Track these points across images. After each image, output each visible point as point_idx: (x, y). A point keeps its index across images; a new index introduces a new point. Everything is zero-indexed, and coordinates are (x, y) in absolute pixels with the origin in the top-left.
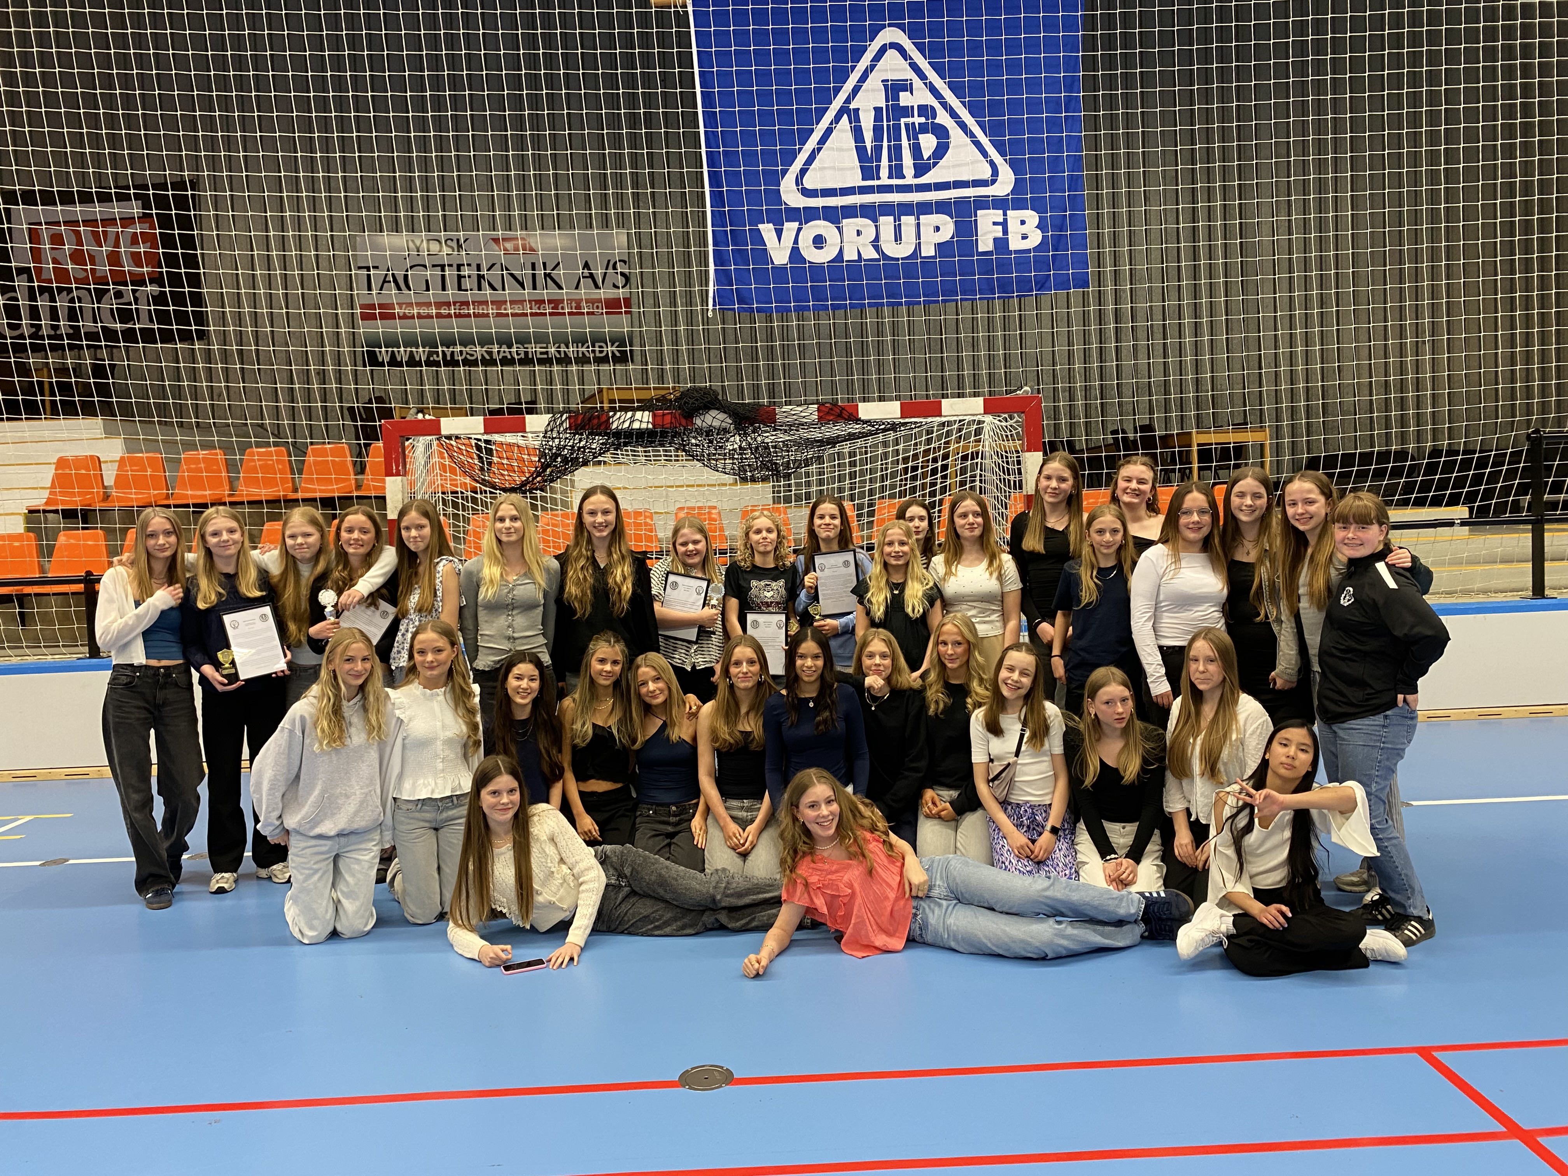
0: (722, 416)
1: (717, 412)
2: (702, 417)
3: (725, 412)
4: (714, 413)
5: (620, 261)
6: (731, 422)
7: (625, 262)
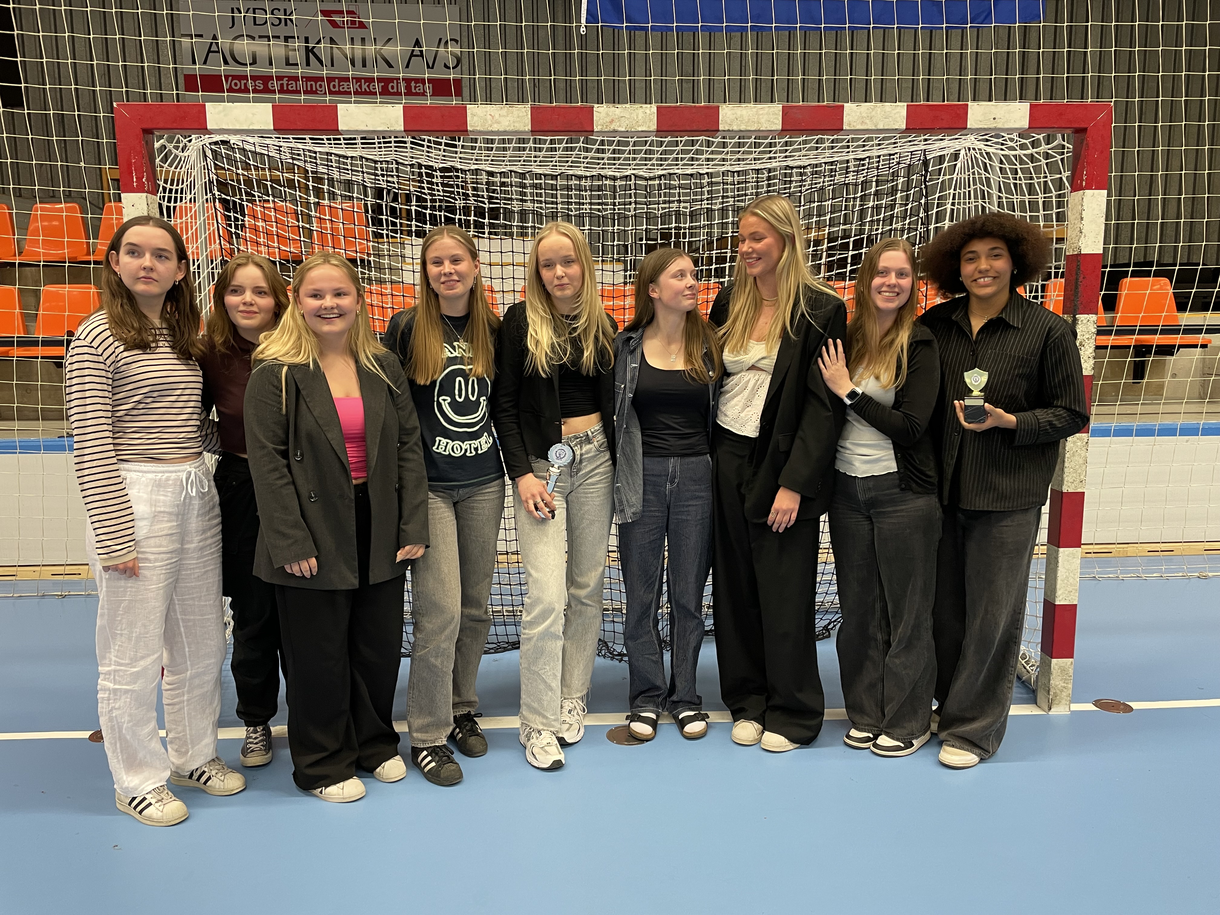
5: (451, 40)
7: (456, 41)
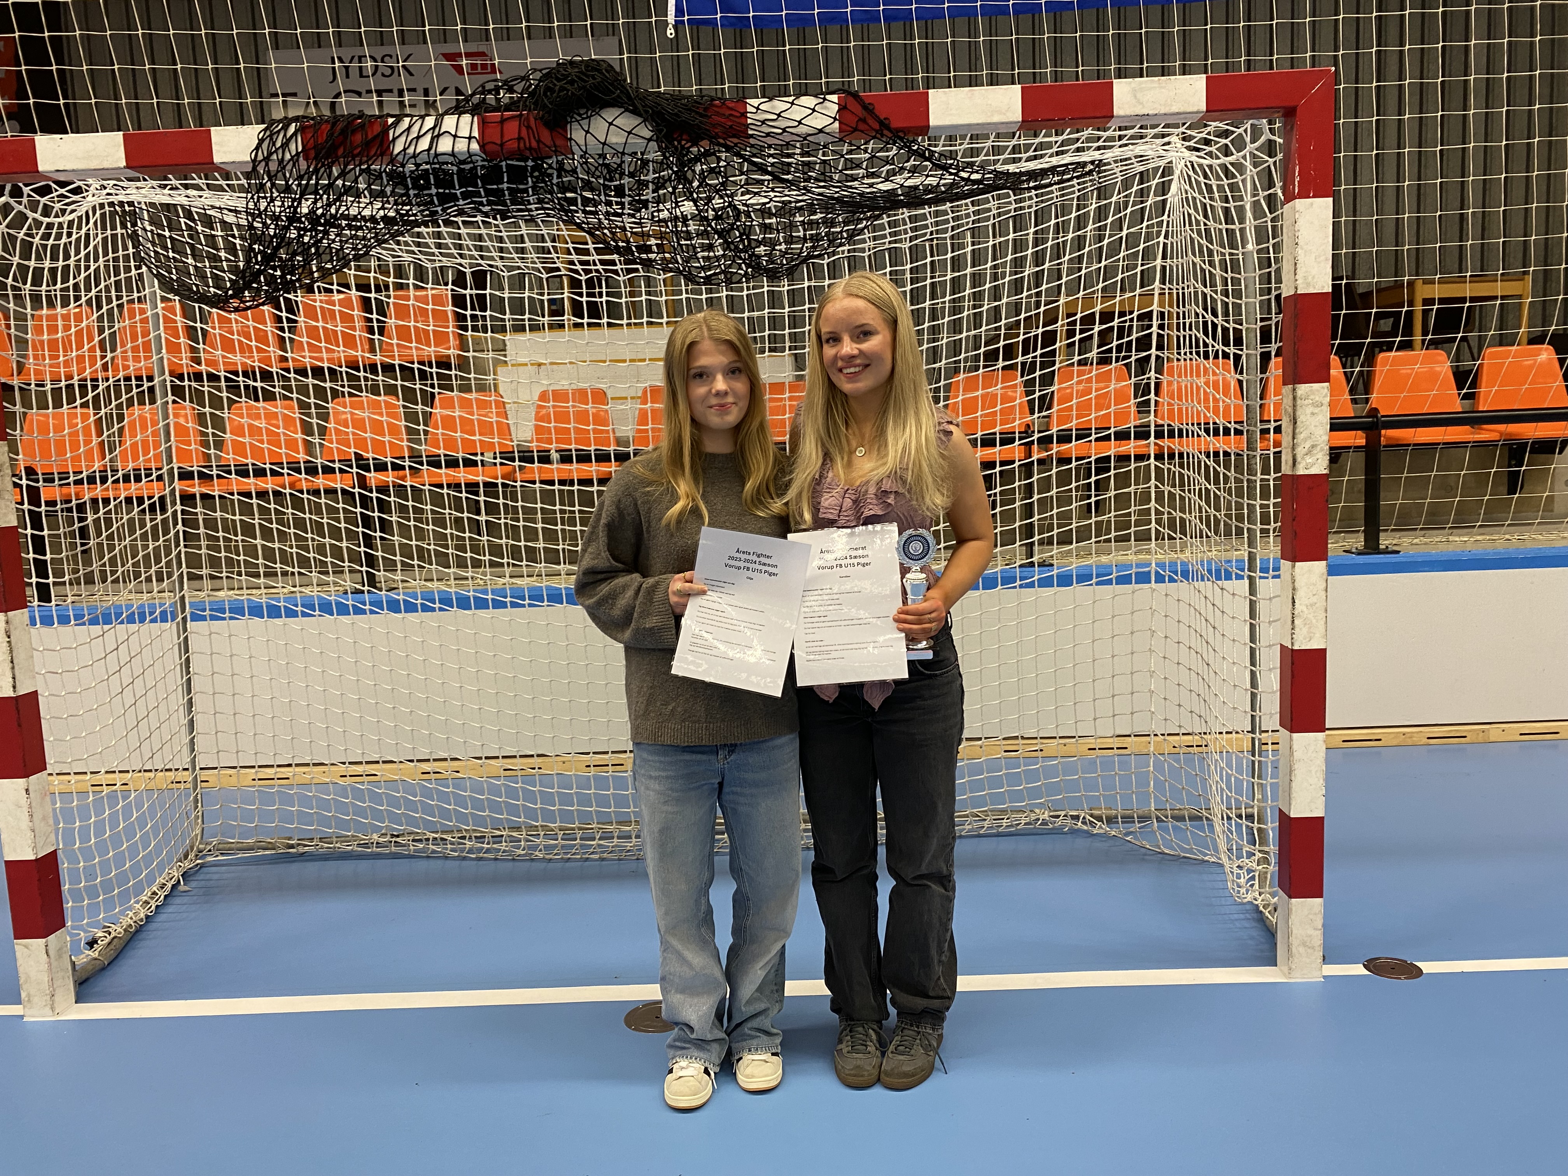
0: (627, 121)
1: (616, 111)
2: (585, 123)
3: (635, 112)
4: (610, 114)
6: (648, 134)
